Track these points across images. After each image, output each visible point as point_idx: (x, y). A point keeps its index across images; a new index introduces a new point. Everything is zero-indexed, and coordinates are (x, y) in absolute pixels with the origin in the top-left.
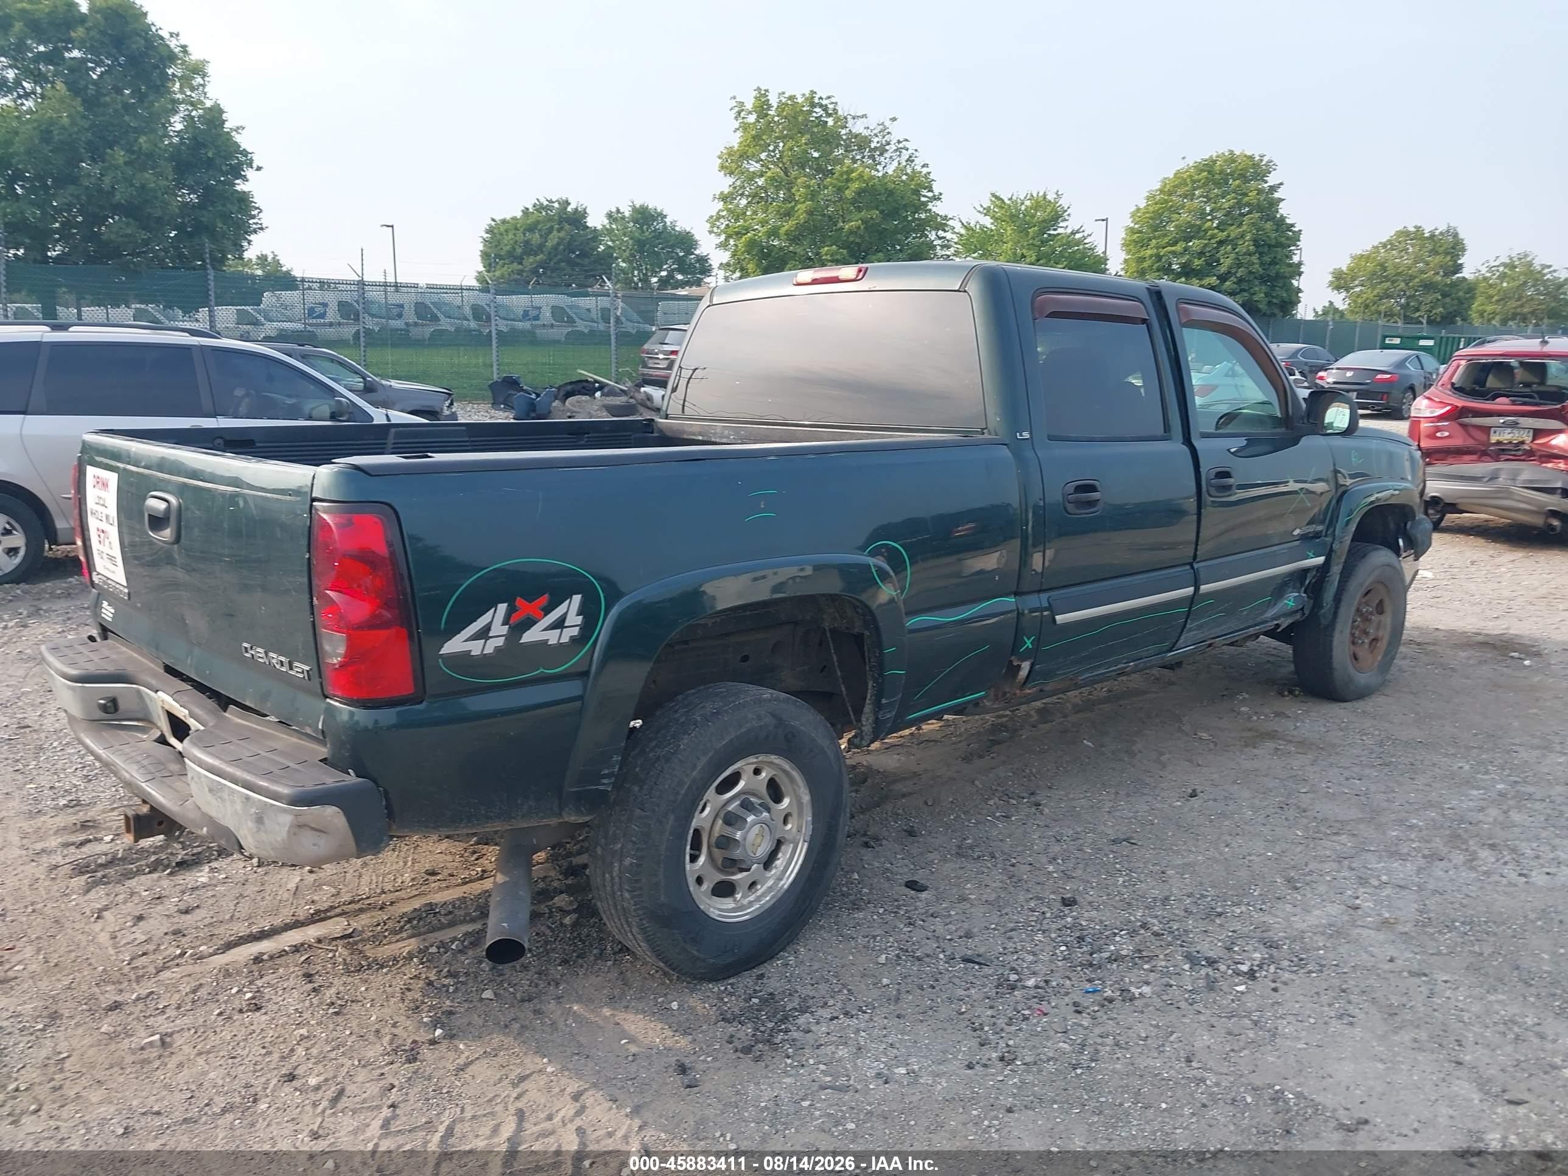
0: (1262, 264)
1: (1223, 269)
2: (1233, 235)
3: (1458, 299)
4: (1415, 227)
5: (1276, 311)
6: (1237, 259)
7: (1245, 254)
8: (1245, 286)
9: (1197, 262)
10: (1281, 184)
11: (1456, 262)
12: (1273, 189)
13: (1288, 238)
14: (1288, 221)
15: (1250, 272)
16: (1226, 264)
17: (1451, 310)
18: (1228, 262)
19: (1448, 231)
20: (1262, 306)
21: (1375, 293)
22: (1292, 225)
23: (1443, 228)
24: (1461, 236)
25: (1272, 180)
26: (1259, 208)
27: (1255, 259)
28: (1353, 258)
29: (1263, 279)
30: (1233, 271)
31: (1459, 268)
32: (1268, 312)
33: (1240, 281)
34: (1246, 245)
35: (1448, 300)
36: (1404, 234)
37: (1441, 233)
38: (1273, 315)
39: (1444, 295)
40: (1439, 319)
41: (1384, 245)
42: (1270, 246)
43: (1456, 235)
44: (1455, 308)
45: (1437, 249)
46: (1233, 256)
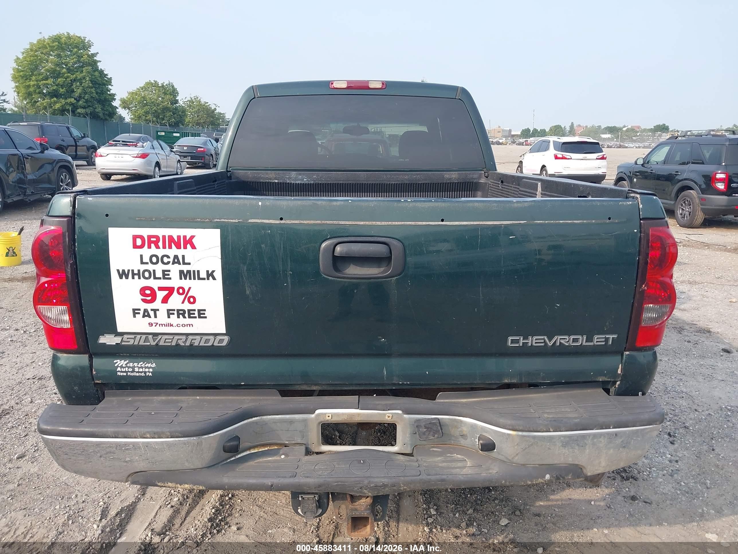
0: (97, 93)
1: (76, 95)
2: (79, 77)
3: (179, 115)
4: (154, 81)
5: (108, 118)
6: (84, 90)
7: (87, 87)
8: (90, 104)
9: (61, 90)
10: (98, 53)
11: (175, 98)
12: (94, 55)
13: (106, 81)
14: (105, 73)
15: (92, 97)
16: (78, 92)
17: (178, 120)
18: (79, 91)
19: (169, 84)
20: (101, 115)
21: (143, 111)
22: (107, 75)
23: (167, 82)
24: (175, 87)
25: (92, 51)
26: (89, 64)
27: (93, 90)
28: (129, 93)
29: (99, 101)
30: (83, 96)
31: (177, 102)
32: (104, 118)
33: (87, 101)
34: (87, 83)
35: (175, 115)
36: (149, 84)
37: (166, 85)
38: (106, 120)
39: (174, 114)
40: (173, 124)
41: (142, 89)
42: (100, 84)
43: (173, 86)
44: (179, 119)
45: (166, 92)
46: (81, 88)
